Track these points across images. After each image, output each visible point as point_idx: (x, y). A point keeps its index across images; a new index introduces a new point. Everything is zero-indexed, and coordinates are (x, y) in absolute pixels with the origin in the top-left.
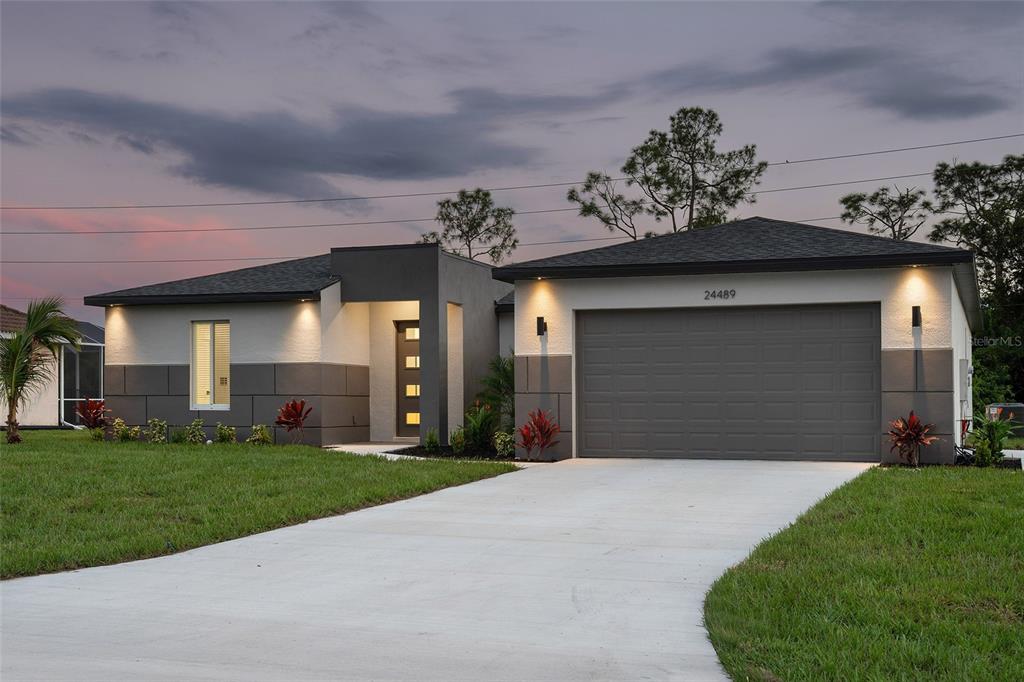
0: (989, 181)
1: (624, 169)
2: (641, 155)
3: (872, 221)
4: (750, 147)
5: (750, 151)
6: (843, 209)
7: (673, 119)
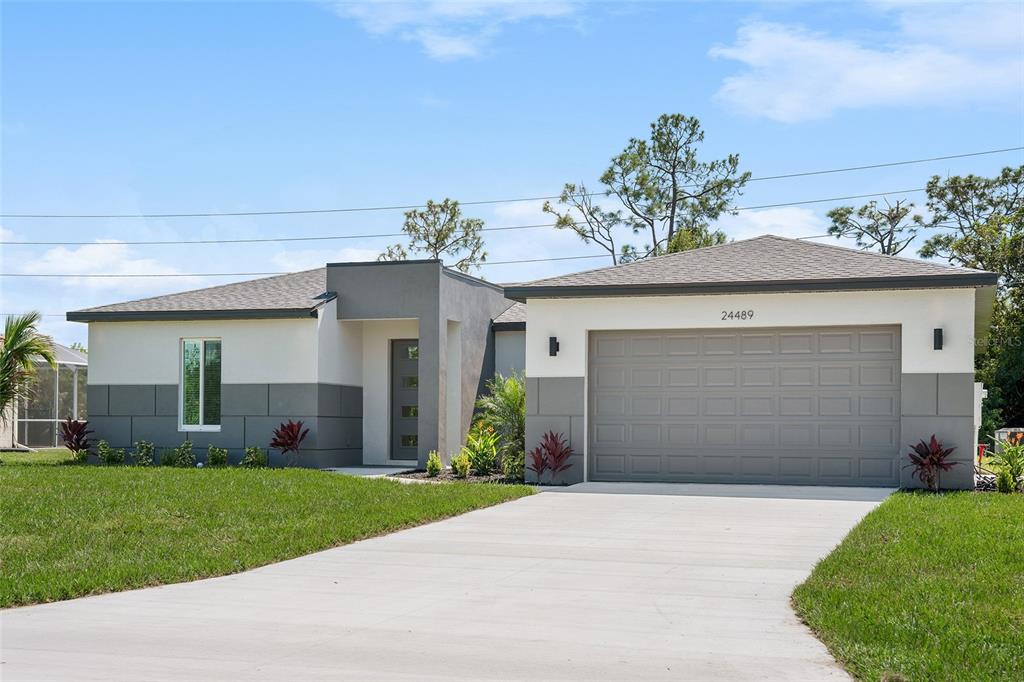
0: (983, 194)
1: (603, 180)
2: (620, 164)
3: (860, 235)
4: (734, 156)
5: (733, 161)
6: (829, 222)
7: (653, 126)
